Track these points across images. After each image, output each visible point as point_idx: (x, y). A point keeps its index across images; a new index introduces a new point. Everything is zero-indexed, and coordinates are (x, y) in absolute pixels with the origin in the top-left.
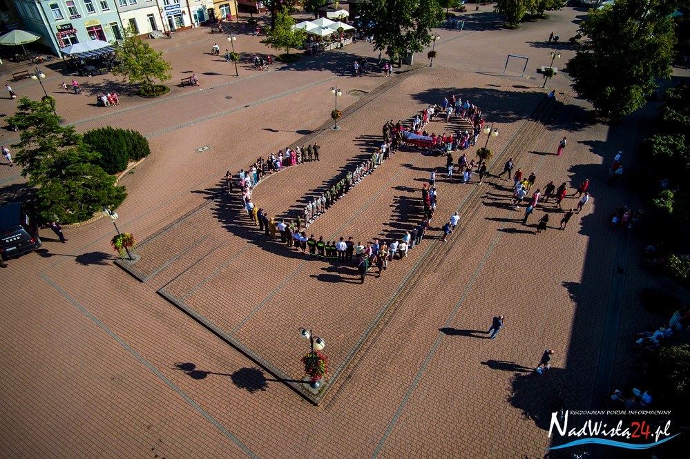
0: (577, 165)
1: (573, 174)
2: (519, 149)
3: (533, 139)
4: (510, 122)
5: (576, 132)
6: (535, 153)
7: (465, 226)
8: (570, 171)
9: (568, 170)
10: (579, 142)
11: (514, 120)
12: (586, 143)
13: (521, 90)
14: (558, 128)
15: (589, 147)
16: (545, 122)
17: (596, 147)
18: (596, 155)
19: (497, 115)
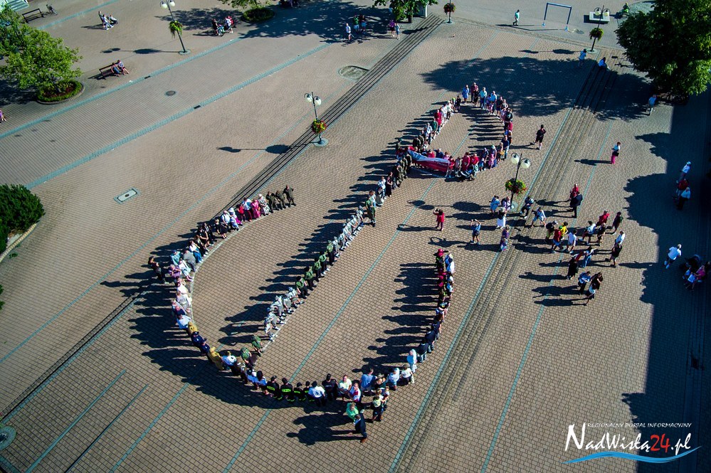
0: (636, 179)
1: (631, 194)
2: (562, 159)
3: (580, 138)
4: (550, 113)
5: (633, 120)
6: (584, 161)
7: (496, 306)
8: (627, 189)
9: (625, 189)
10: (638, 138)
11: (554, 110)
12: (647, 138)
13: (564, 57)
14: (611, 115)
15: (650, 145)
16: (595, 109)
17: (659, 143)
18: (660, 157)
19: (534, 102)
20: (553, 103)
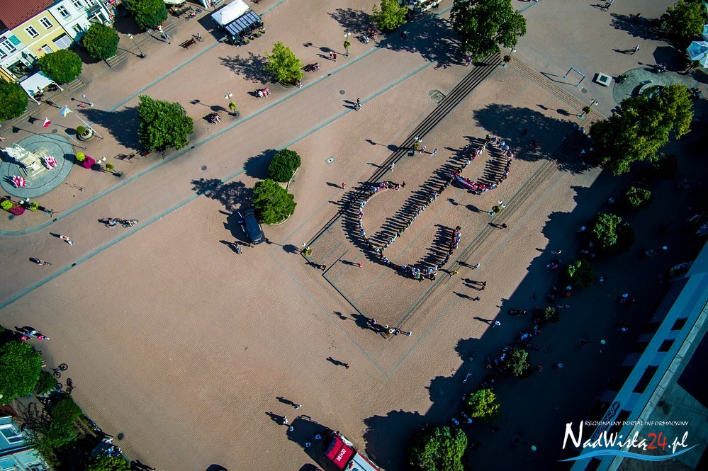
0: (556, 212)
1: (550, 220)
9: (548, 217)
11: (537, 158)
12: (576, 189)
14: (567, 168)
15: (575, 194)
16: (560, 162)
17: (580, 193)
18: (575, 202)
20: (538, 154)
